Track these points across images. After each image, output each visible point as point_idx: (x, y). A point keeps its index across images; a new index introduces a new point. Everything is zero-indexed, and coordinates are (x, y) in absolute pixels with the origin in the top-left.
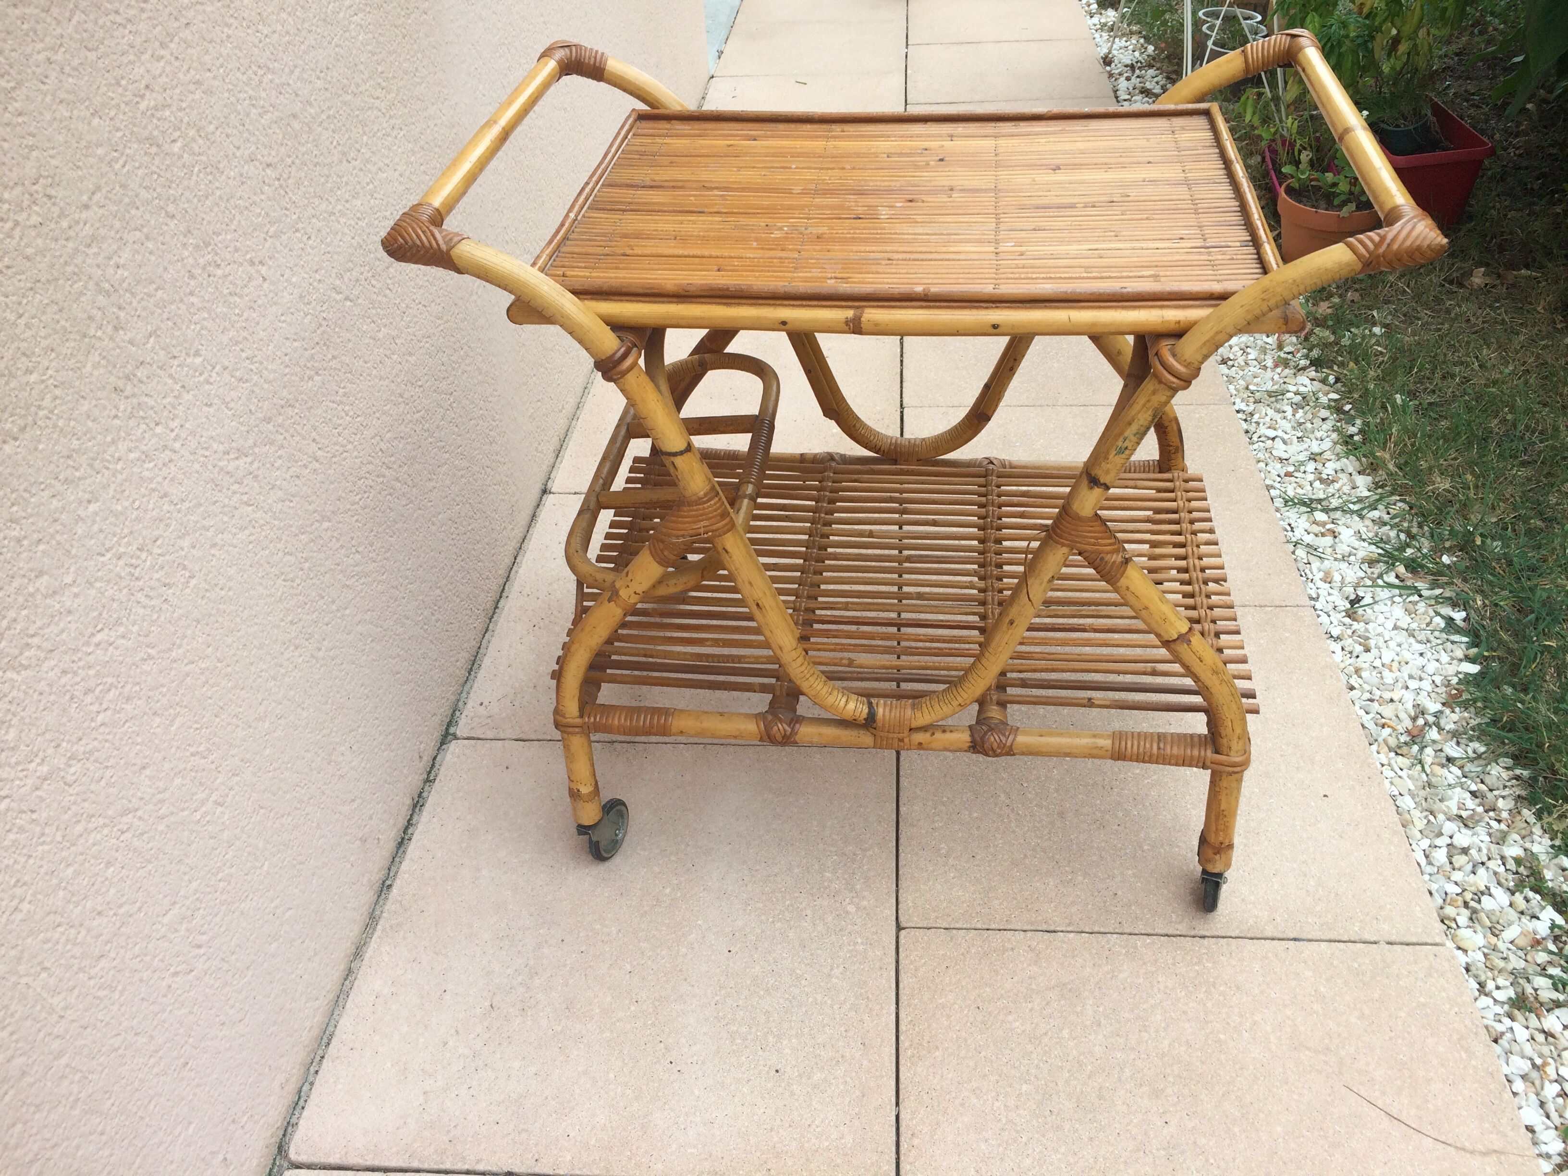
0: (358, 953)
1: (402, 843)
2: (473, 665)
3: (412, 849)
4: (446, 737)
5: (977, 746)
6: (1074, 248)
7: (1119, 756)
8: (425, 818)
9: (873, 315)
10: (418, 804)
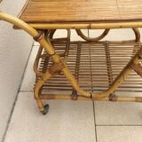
0: (5, 134)
1: (12, 112)
2: (23, 78)
3: (14, 113)
4: (19, 91)
5: (110, 100)
6: (134, 6)
7: (136, 101)
8: (16, 107)
9: (93, 25)
10: (14, 104)
